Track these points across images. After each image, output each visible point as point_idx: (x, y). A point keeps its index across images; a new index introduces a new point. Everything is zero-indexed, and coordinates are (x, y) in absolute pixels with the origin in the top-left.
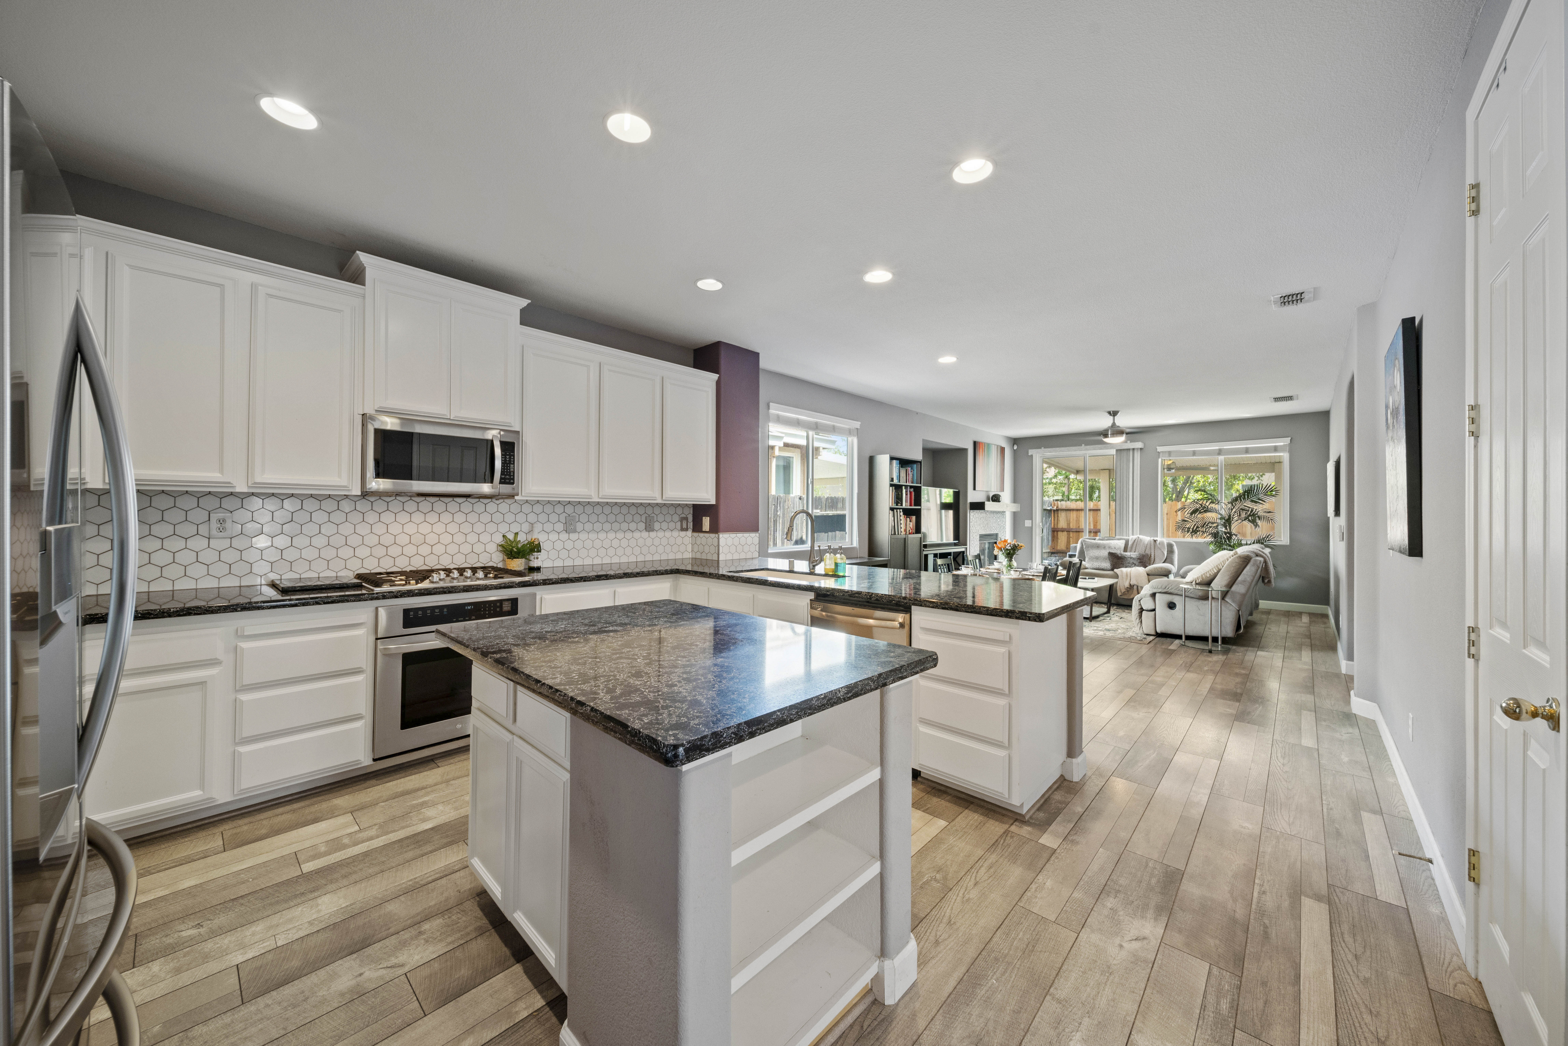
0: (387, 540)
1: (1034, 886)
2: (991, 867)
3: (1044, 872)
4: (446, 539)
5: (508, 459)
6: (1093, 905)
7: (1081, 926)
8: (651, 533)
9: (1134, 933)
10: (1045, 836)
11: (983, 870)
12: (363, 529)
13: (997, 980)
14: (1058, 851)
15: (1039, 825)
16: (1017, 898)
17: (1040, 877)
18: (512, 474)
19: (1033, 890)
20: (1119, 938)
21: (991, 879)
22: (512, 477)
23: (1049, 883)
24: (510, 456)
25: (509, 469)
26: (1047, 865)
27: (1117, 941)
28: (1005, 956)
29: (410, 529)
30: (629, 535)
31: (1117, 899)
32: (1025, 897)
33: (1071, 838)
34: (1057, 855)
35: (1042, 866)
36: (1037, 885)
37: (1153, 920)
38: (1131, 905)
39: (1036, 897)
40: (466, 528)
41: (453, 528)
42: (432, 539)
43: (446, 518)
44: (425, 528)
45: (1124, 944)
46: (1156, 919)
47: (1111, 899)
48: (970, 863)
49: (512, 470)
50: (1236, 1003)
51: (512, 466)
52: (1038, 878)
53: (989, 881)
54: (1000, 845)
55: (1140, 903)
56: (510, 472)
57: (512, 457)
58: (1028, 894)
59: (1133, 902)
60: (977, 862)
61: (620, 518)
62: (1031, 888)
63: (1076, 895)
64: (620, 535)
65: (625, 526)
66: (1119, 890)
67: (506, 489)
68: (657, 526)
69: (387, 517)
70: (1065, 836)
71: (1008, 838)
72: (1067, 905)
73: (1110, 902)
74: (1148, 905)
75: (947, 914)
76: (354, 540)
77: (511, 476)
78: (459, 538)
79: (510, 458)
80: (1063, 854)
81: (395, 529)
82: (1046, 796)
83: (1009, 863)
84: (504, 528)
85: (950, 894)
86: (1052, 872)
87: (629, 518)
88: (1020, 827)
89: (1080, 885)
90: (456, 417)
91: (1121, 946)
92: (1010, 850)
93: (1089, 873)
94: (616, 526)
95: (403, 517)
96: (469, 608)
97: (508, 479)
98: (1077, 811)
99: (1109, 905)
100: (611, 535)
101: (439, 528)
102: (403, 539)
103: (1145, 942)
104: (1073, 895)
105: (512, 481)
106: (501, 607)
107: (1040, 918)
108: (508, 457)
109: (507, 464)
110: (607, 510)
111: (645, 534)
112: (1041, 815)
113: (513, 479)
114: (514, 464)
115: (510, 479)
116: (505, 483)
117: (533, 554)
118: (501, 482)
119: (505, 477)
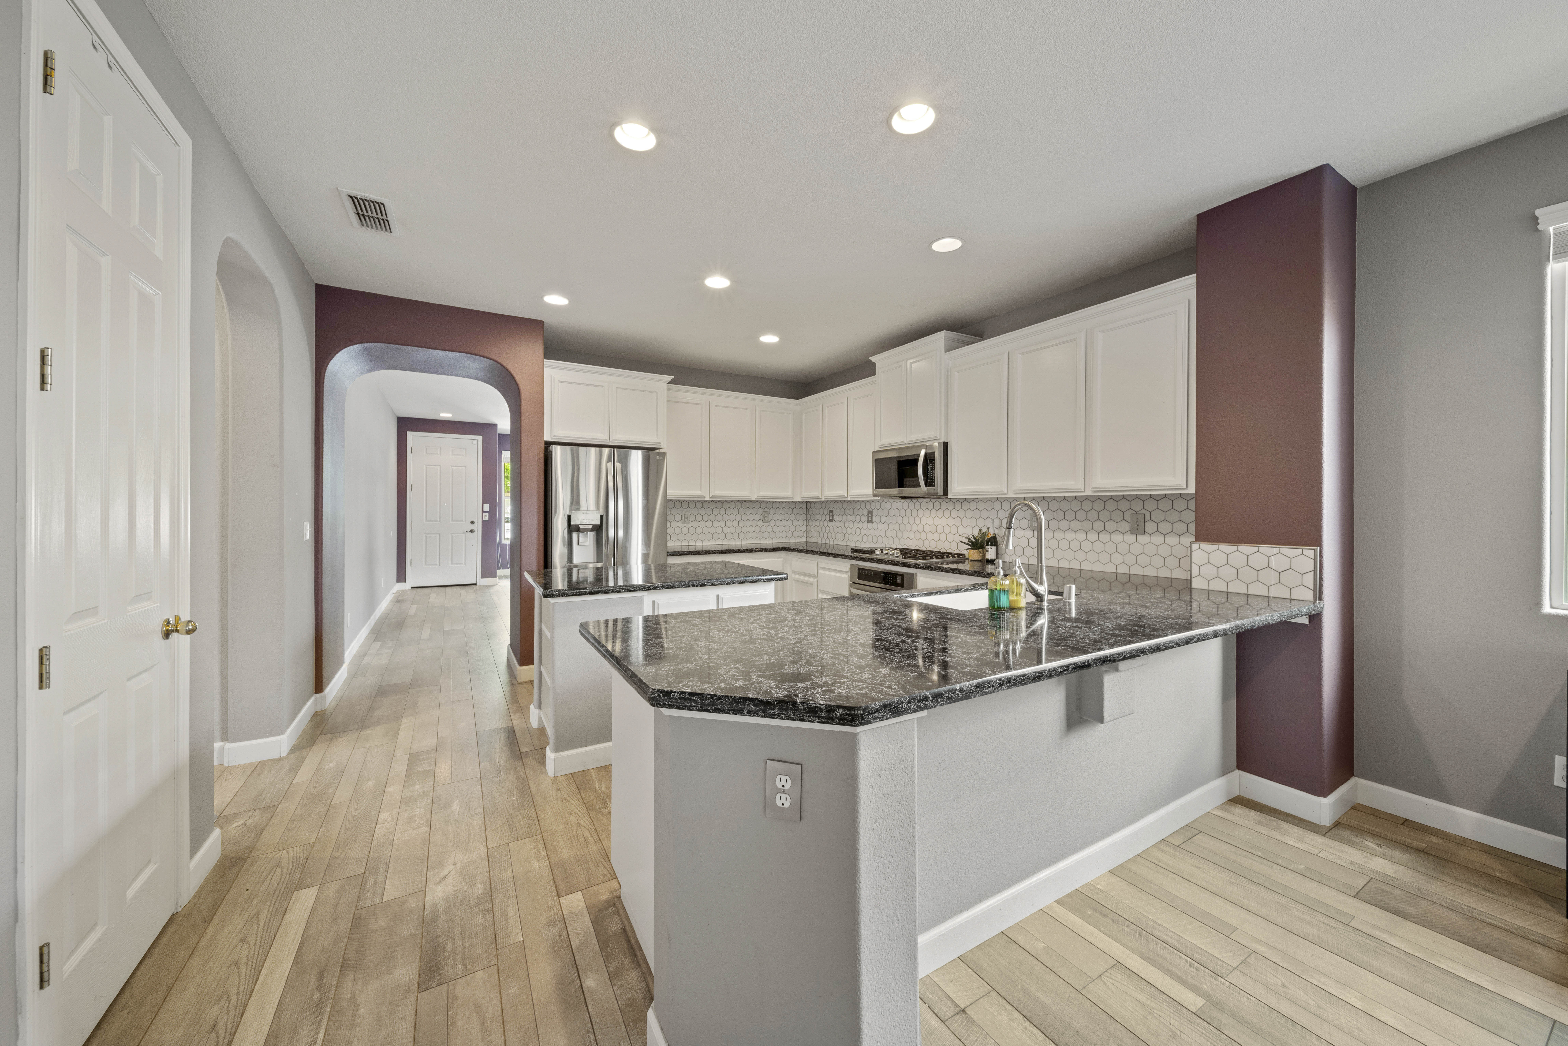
1: (544, 853)
2: (585, 840)
3: (547, 869)
5: (932, 467)
6: (491, 875)
7: (489, 855)
8: (1140, 538)
9: (449, 880)
10: (582, 904)
11: (587, 834)
13: (514, 800)
14: (556, 898)
15: (601, 911)
16: (545, 838)
17: (546, 863)
18: (936, 478)
19: (541, 851)
20: (459, 868)
21: (575, 834)
22: (936, 480)
23: (535, 864)
24: (934, 464)
25: (934, 475)
26: (552, 877)
27: (459, 866)
28: (519, 809)
30: (1104, 537)
31: (475, 896)
32: (541, 842)
33: (560, 925)
34: (553, 894)
35: (554, 872)
36: (542, 856)
37: (437, 902)
38: (461, 902)
39: (534, 848)
45: (454, 867)
46: (435, 905)
47: (480, 892)
48: (601, 832)
49: (936, 475)
50: (363, 888)
51: (935, 472)
52: (547, 861)
53: (574, 832)
54: (602, 860)
55: (453, 909)
58: (541, 846)
59: (461, 905)
60: (598, 835)
61: (1093, 515)
62: (543, 851)
63: (509, 873)
64: (1093, 536)
65: (1099, 525)
66: (478, 906)
67: (931, 490)
68: (1150, 527)
70: (567, 922)
71: (606, 872)
72: (509, 860)
73: (479, 889)
74: (446, 913)
75: (571, 801)
79: (934, 466)
80: (549, 899)
82: (643, 965)
83: (578, 854)
84: (981, 523)
85: (585, 809)
86: (542, 875)
87: (1105, 515)
88: (611, 892)
89: (512, 883)
90: (908, 441)
91: (455, 864)
92: (591, 863)
93: (513, 900)
94: (1087, 525)
96: (882, 575)
98: (589, 974)
99: (479, 886)
100: (1081, 536)
103: (438, 880)
104: (511, 871)
105: (936, 484)
106: (896, 579)
107: (519, 839)
108: (932, 465)
109: (932, 471)
110: (1099, 505)
111: (1131, 538)
112: (614, 926)
113: (937, 482)
114: (937, 470)
115: (932, 482)
116: (930, 486)
117: (989, 547)
118: (926, 485)
119: (929, 481)
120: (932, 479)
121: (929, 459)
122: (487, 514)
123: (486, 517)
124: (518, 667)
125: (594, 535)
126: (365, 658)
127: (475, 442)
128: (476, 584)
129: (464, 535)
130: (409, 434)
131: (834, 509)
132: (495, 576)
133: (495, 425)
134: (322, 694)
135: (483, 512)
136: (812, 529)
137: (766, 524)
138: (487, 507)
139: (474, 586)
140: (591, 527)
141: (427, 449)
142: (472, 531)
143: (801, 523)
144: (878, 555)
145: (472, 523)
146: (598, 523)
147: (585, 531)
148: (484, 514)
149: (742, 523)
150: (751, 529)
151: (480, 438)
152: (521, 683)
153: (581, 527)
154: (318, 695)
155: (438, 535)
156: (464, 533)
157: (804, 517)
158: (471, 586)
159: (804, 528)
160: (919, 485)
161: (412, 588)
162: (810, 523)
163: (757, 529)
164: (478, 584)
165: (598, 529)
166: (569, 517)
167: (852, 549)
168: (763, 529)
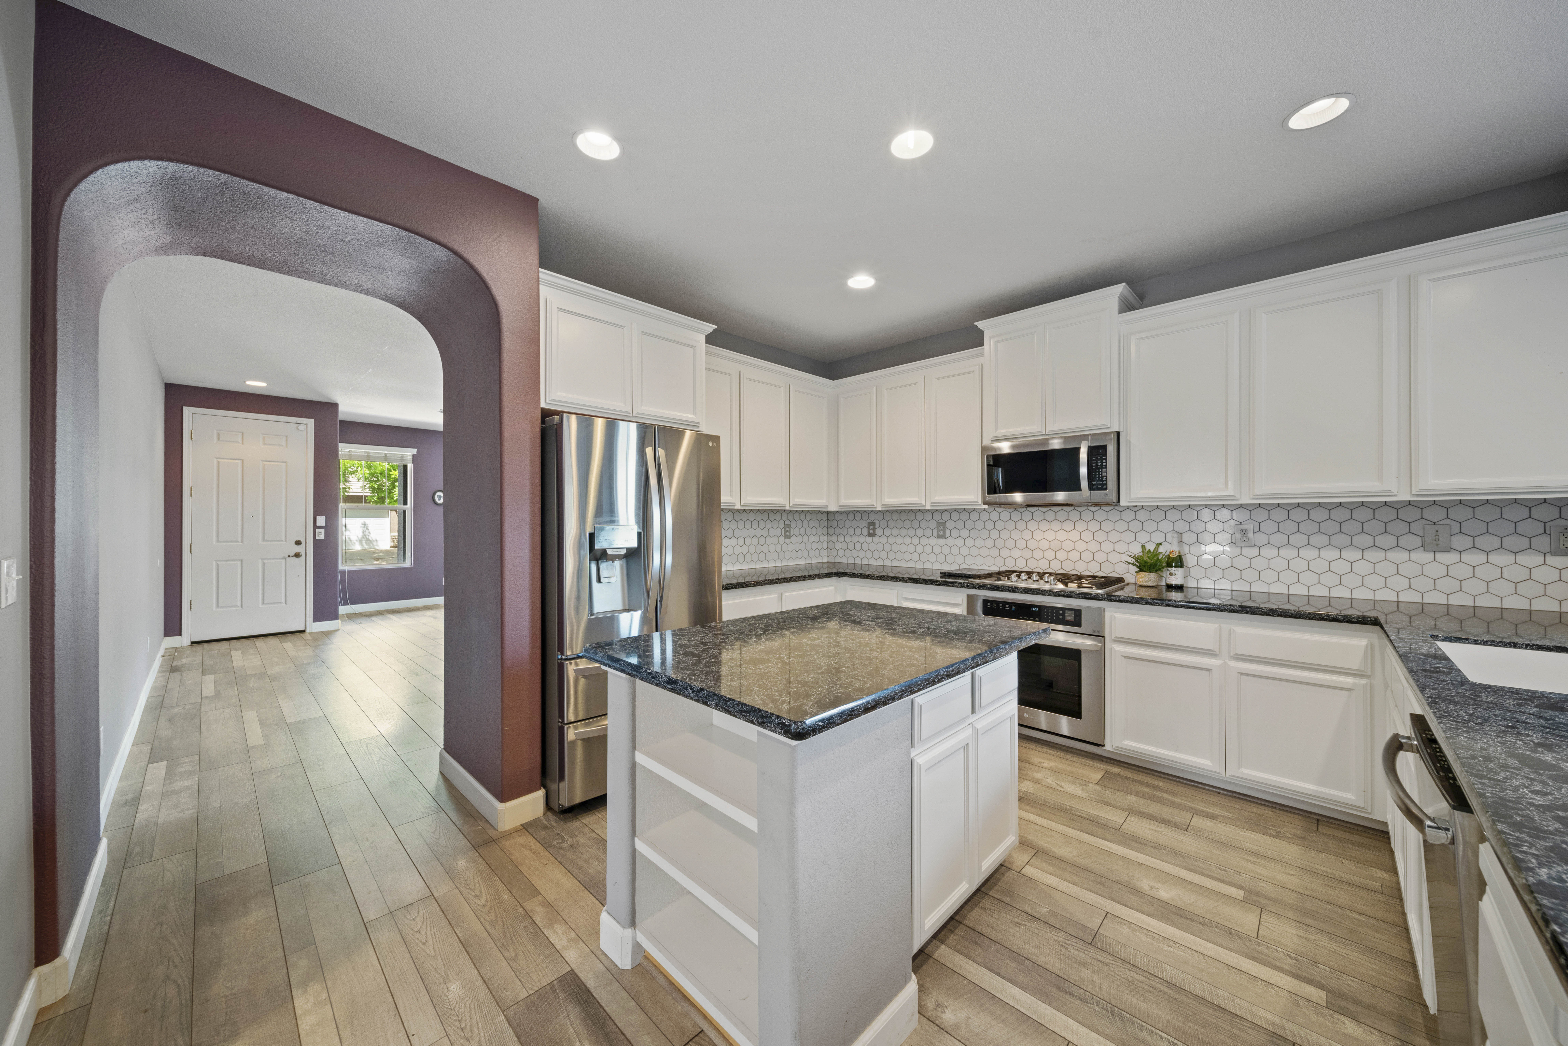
0: (1032, 544)
4: (1081, 546)
5: (1099, 464)
8: (1440, 556)
12: (1016, 535)
18: (1104, 479)
22: (1105, 482)
24: (1102, 460)
25: (1102, 474)
29: (1050, 535)
30: (1375, 555)
40: (1101, 536)
41: (1087, 536)
42: (1068, 545)
43: (1081, 526)
44: (1062, 535)
49: (1104, 474)
51: (1104, 470)
56: (1102, 477)
57: (1104, 461)
67: (1098, 495)
69: (1032, 525)
76: (1011, 544)
77: (1103, 481)
78: (1094, 546)
79: (1102, 462)
81: (1038, 535)
90: (1051, 432)
95: (1044, 525)
96: (1034, 609)
97: (1100, 484)
101: (1074, 536)
102: (1044, 545)
105: (1105, 487)
106: (1064, 615)
108: (1099, 461)
109: (1099, 469)
113: (1106, 484)
114: (1106, 468)
115: (1102, 485)
116: (1094, 490)
117: (1174, 569)
118: (1091, 487)
119: (1097, 481)
120: (1102, 481)
121: (1098, 453)
122: (323, 531)
123: (321, 535)
124: (500, 806)
125: (622, 566)
126: (142, 808)
127: (302, 427)
128: (304, 631)
129: (283, 561)
130: (187, 411)
131: (876, 521)
132: (334, 616)
133: (335, 405)
134: (58, 962)
135: (316, 527)
136: (838, 546)
137: (788, 541)
138: (321, 521)
139: (302, 634)
140: (624, 552)
141: (218, 434)
142: (297, 555)
143: (822, 538)
144: (1015, 582)
145: (298, 543)
146: (634, 544)
147: (614, 558)
148: (317, 530)
149: (762, 541)
150: (772, 548)
151: (311, 422)
152: (508, 834)
153: (609, 552)
154: (44, 969)
155: (239, 563)
156: (284, 558)
157: (825, 531)
158: (297, 635)
159: (825, 545)
160: (1078, 488)
161: (192, 643)
162: (834, 538)
163: (778, 548)
164: (308, 631)
165: (631, 555)
166: (592, 536)
167: (941, 573)
168: (785, 547)
